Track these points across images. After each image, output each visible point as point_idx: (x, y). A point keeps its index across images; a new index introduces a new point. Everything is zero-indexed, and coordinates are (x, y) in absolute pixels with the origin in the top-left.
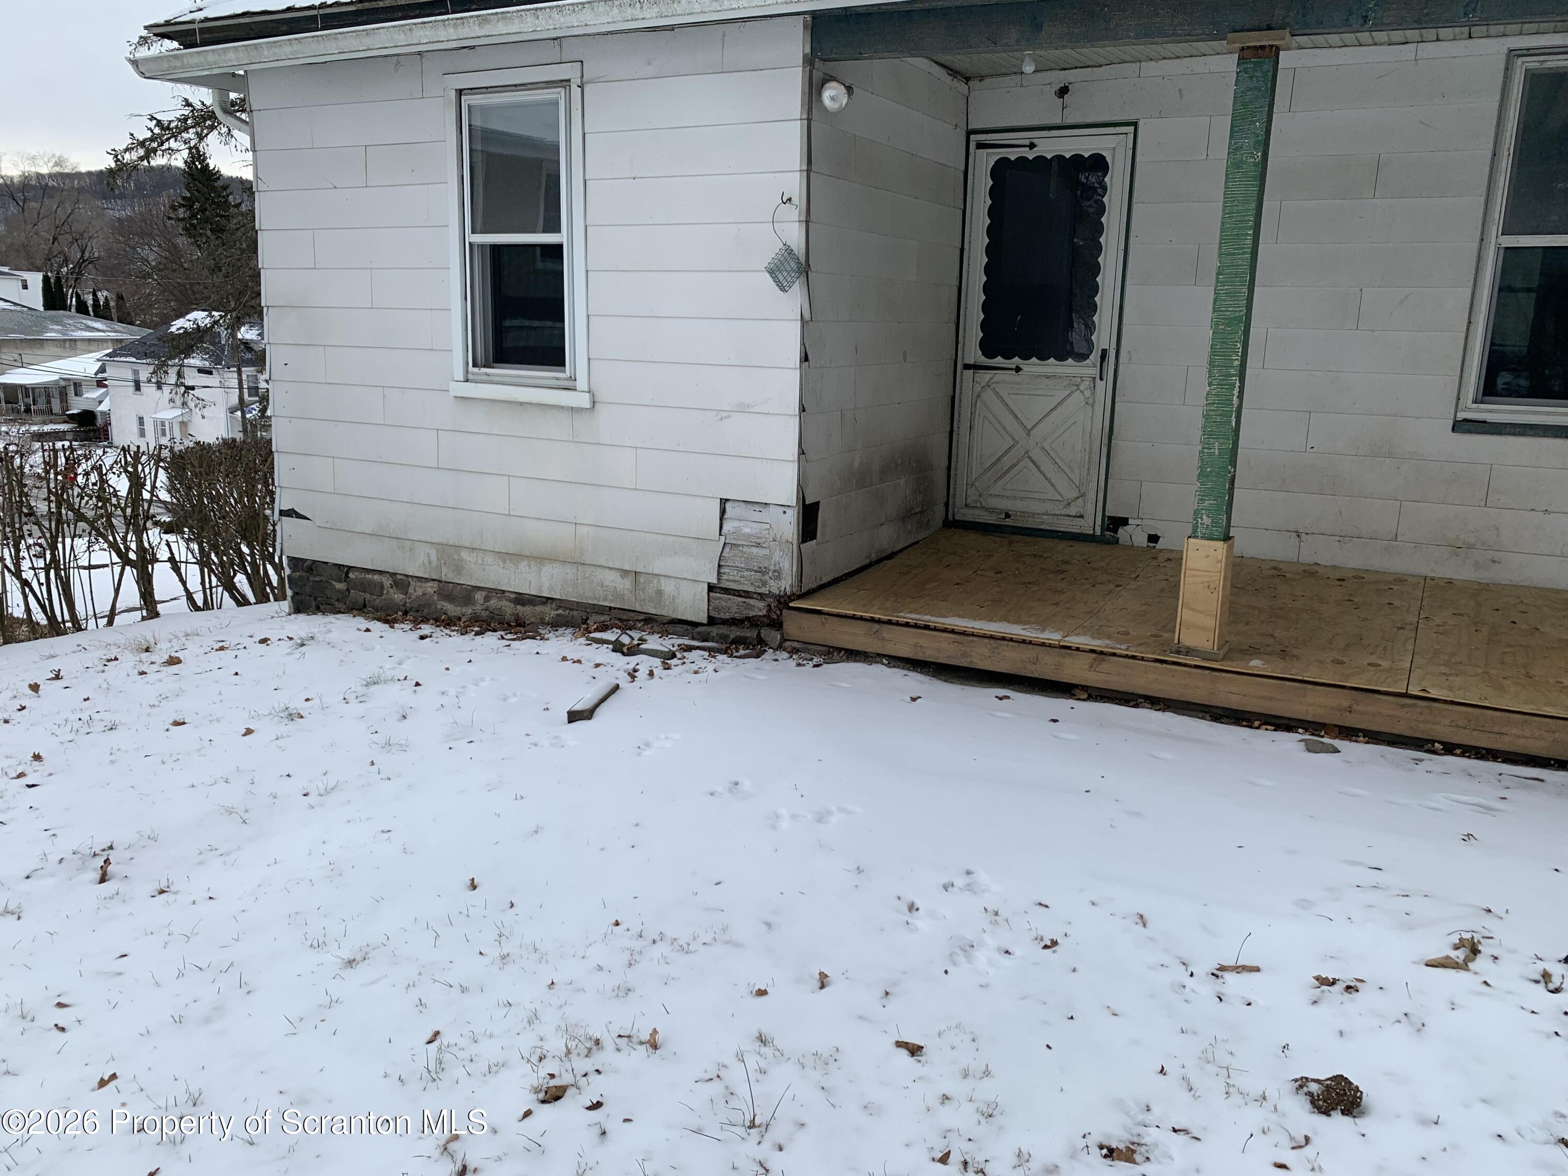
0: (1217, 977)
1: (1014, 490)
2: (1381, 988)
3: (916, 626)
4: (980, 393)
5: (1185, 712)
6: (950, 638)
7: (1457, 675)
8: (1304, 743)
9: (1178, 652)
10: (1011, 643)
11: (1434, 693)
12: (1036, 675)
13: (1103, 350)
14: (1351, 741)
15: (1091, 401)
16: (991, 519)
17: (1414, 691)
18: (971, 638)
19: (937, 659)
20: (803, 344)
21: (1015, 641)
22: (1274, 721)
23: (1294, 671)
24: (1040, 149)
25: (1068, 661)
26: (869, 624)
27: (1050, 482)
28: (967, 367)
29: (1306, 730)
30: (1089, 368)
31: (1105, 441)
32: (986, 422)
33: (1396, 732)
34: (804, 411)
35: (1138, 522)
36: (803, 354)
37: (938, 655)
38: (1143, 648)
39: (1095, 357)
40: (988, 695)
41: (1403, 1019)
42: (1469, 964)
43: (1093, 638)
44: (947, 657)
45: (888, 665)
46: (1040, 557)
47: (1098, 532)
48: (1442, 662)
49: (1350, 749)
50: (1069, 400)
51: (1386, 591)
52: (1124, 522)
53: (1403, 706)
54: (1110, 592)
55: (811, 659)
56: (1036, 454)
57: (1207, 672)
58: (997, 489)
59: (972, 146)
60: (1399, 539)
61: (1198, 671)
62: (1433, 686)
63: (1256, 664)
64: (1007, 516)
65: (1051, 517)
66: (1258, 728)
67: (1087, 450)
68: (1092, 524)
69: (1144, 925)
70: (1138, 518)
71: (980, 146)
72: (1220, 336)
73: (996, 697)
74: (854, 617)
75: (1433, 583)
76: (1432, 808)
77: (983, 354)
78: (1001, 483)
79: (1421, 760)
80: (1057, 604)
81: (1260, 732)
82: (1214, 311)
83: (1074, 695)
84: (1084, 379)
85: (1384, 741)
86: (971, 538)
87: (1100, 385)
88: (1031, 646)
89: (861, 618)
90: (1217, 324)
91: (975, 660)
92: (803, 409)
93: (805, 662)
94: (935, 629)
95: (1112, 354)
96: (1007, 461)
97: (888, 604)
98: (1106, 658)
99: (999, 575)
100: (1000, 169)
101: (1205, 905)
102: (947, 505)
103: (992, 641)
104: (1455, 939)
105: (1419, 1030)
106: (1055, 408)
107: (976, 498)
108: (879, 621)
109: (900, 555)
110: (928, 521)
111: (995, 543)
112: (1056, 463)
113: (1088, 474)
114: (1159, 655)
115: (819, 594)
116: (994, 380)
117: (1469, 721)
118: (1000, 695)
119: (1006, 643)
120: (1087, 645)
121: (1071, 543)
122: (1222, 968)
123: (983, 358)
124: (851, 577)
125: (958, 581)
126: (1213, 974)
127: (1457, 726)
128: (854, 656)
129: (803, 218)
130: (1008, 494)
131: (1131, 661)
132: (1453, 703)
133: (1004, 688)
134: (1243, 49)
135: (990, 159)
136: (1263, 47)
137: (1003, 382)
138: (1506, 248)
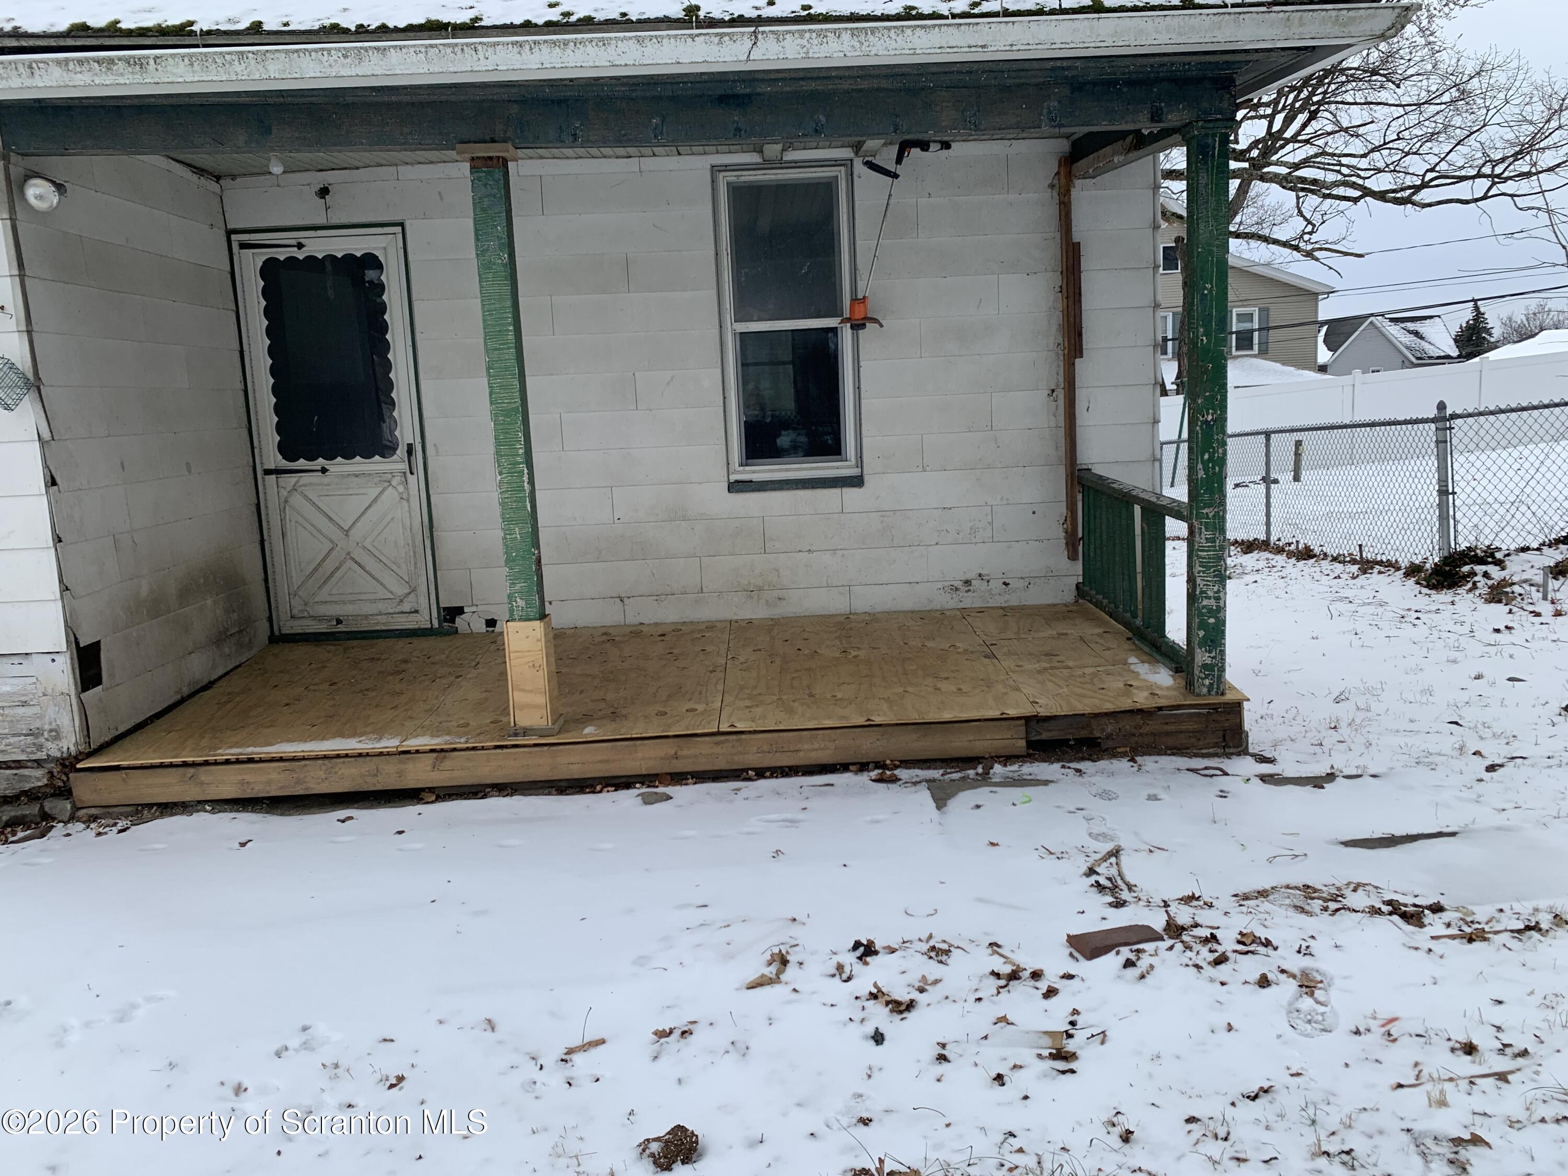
0: (566, 1061)
1: (341, 594)
2: (711, 1024)
3: (238, 762)
4: (286, 498)
5: (532, 792)
6: (279, 767)
7: (757, 706)
8: (640, 798)
9: (516, 735)
10: (346, 760)
11: (740, 726)
12: (379, 787)
13: (408, 444)
14: (681, 785)
15: (405, 496)
16: (322, 628)
17: (724, 728)
18: (303, 763)
19: (268, 792)
20: (46, 465)
21: (351, 757)
22: (614, 782)
23: (623, 731)
24: (310, 249)
25: (410, 766)
26: (181, 770)
27: (377, 580)
28: (268, 472)
29: (643, 784)
30: (396, 464)
31: (427, 533)
32: (299, 527)
33: (717, 768)
34: (61, 542)
35: (474, 609)
36: (49, 479)
37: (268, 788)
38: (482, 737)
39: (401, 451)
40: (327, 820)
41: (731, 1048)
42: (781, 976)
43: (432, 736)
44: (280, 788)
45: (212, 812)
46: (378, 659)
47: (436, 625)
48: (746, 696)
49: (682, 793)
50: (383, 496)
51: (699, 639)
52: (460, 611)
53: (717, 743)
54: (451, 684)
55: (115, 824)
56: (358, 554)
57: (546, 748)
58: (323, 595)
59: (235, 246)
60: (705, 590)
61: (537, 749)
62: (739, 720)
63: (590, 731)
64: (339, 622)
65: (385, 617)
66: (600, 792)
67: (410, 544)
68: (428, 618)
69: (493, 1029)
70: (473, 605)
71: (243, 246)
72: (501, 427)
73: (338, 820)
74: (162, 766)
75: (736, 624)
76: (749, 833)
77: (284, 458)
78: (326, 589)
79: (739, 790)
80: (396, 707)
81: (604, 795)
82: (491, 404)
83: (422, 799)
84: (394, 474)
85: (709, 778)
86: (300, 651)
87: (412, 479)
88: (368, 758)
89: (171, 765)
90: (496, 415)
91: (312, 786)
92: (58, 540)
93: (107, 829)
94: (261, 761)
95: (419, 448)
96: (329, 566)
97: (203, 743)
98: (447, 754)
99: (334, 687)
100: (270, 269)
101: (551, 990)
102: (270, 619)
103: (326, 762)
104: (767, 956)
105: (744, 1055)
106: (370, 506)
107: (302, 607)
108: (194, 765)
109: (220, 683)
110: (250, 640)
111: (329, 652)
112: (380, 560)
113: (416, 568)
114: (498, 741)
115: (116, 746)
116: (301, 483)
117: (771, 745)
118: (342, 818)
119: (342, 760)
120: (426, 745)
121: (409, 640)
122: (570, 1051)
123: (284, 461)
124: (158, 719)
125: (288, 701)
126: (562, 1060)
127: (763, 752)
128: (169, 810)
129: (23, 328)
130: (336, 598)
131: (472, 752)
132: (755, 732)
133: (348, 808)
134: (473, 159)
135: (257, 259)
136: (491, 158)
137: (311, 484)
138: (741, 333)
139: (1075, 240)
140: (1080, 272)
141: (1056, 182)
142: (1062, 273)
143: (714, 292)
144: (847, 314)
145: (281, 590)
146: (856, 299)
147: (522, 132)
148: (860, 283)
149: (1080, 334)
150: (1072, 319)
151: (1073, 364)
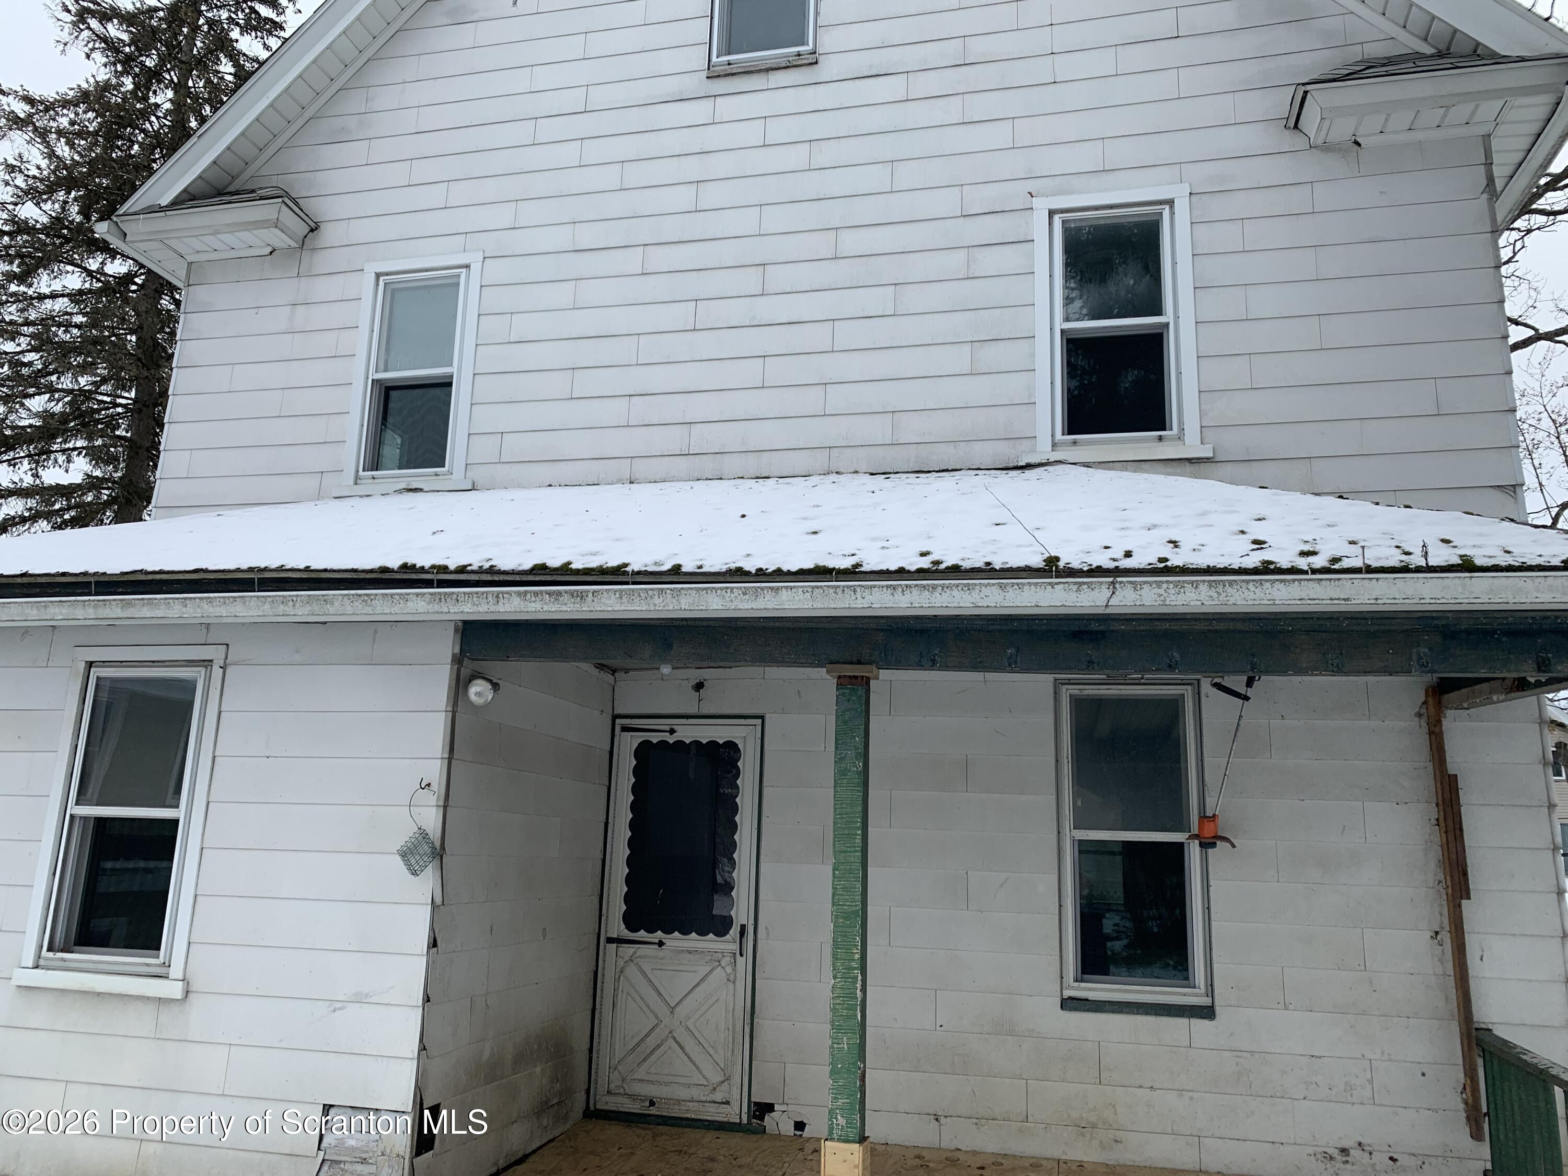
1: (658, 1074)
4: (623, 968)
13: (741, 925)
15: (732, 978)
16: (634, 1107)
20: (432, 929)
24: (680, 734)
27: (694, 1064)
28: (610, 940)
30: (727, 944)
31: (748, 1020)
32: (629, 998)
34: (428, 1001)
35: (784, 1107)
36: (432, 940)
39: (734, 932)
46: (686, 1153)
47: (745, 1120)
50: (711, 976)
52: (770, 1108)
56: (680, 1034)
58: (641, 1073)
59: (618, 728)
60: (1030, 1119)
64: (652, 1103)
65: (696, 1104)
67: (731, 1029)
68: (738, 1112)
70: (784, 1104)
71: (625, 729)
72: (841, 929)
75: (1065, 1165)
77: (627, 928)
78: (645, 1066)
82: (833, 904)
84: (725, 954)
86: (613, 1131)
87: (741, 961)
90: (837, 917)
92: (427, 999)
95: (750, 929)
96: (651, 1042)
100: (644, 751)
102: (588, 1092)
106: (697, 985)
107: (619, 1083)
109: (532, 1158)
110: (567, 1113)
111: (639, 1135)
112: (700, 1043)
113: (733, 1054)
116: (638, 954)
121: (717, 1134)
123: (626, 931)
129: (441, 803)
130: (652, 1078)
134: (839, 677)
135: (634, 741)
136: (856, 677)
137: (646, 956)
138: (1080, 841)
139: (1451, 772)
140: (1459, 805)
141: (1424, 711)
142: (1437, 805)
143: (1054, 797)
144: (1195, 830)
145: (603, 1062)
146: (1205, 817)
147: (886, 655)
148: (1208, 800)
149: (1465, 874)
150: (1454, 856)
151: (1460, 906)
